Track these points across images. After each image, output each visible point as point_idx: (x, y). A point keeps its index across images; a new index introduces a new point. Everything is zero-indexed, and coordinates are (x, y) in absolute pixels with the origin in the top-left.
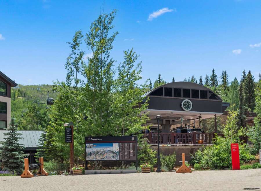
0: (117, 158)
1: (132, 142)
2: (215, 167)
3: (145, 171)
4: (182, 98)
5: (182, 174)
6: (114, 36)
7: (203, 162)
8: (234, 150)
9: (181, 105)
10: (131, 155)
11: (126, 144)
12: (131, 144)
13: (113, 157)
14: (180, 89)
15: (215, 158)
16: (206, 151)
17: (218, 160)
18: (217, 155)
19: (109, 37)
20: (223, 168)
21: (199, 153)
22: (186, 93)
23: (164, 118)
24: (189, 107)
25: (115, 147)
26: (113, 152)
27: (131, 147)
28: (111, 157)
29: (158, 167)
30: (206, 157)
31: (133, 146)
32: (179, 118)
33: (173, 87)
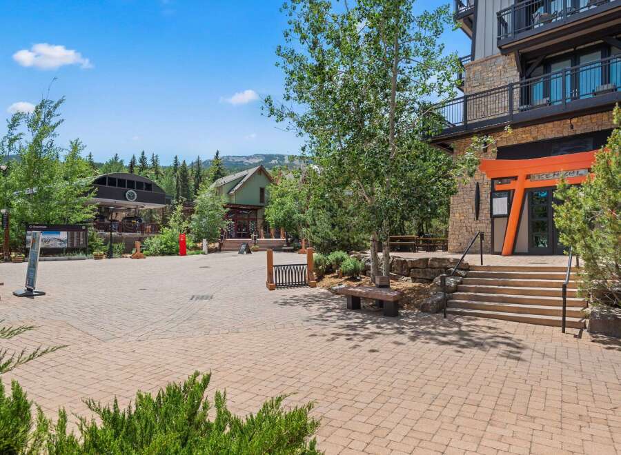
0: (65, 246)
1: (83, 230)
2: (163, 253)
3: (97, 258)
4: (126, 188)
5: (136, 260)
6: (59, 123)
7: (151, 248)
8: (182, 239)
9: (125, 195)
10: (81, 243)
11: (75, 233)
12: (82, 232)
13: (60, 244)
14: (125, 180)
15: (163, 246)
16: (153, 240)
17: (165, 247)
18: (165, 244)
19: (52, 123)
20: (170, 254)
21: (148, 241)
22: (131, 184)
23: (103, 205)
24: (133, 197)
25: (63, 235)
26: (60, 240)
27: (81, 235)
28: (58, 245)
29: (110, 255)
30: (154, 245)
31: (83, 234)
32: (121, 207)
33: (117, 177)
